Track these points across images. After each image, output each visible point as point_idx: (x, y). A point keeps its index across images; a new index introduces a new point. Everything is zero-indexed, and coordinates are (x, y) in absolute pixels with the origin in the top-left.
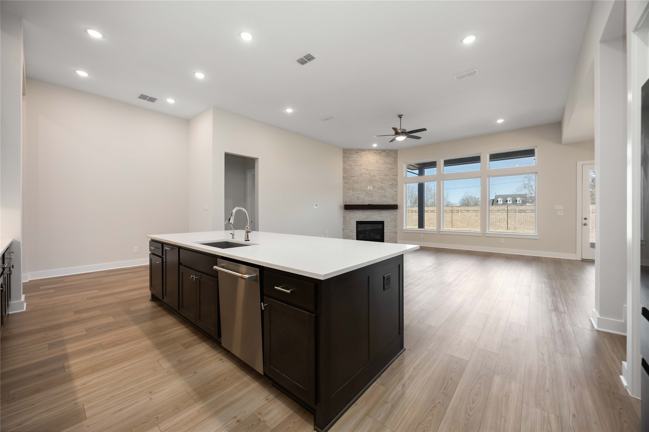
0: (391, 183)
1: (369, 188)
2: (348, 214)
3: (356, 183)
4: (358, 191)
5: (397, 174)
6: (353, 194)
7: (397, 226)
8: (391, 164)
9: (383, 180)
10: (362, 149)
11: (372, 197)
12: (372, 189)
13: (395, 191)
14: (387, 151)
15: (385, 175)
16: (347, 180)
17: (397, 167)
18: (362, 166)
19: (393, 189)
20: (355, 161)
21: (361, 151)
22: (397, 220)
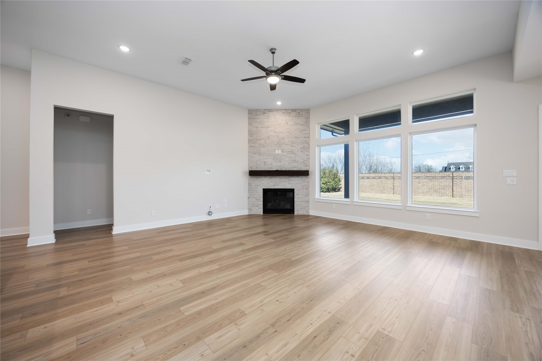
0: (302, 147)
1: (277, 152)
2: (254, 180)
3: (263, 147)
4: (265, 156)
5: (310, 135)
6: (259, 159)
7: (309, 194)
8: (302, 125)
9: (293, 143)
10: (270, 110)
11: (280, 162)
12: (280, 153)
13: (307, 155)
14: (297, 111)
15: (295, 138)
16: (253, 143)
17: (310, 129)
18: (269, 127)
19: (304, 153)
20: (262, 122)
21: (269, 111)
22: (309, 187)
